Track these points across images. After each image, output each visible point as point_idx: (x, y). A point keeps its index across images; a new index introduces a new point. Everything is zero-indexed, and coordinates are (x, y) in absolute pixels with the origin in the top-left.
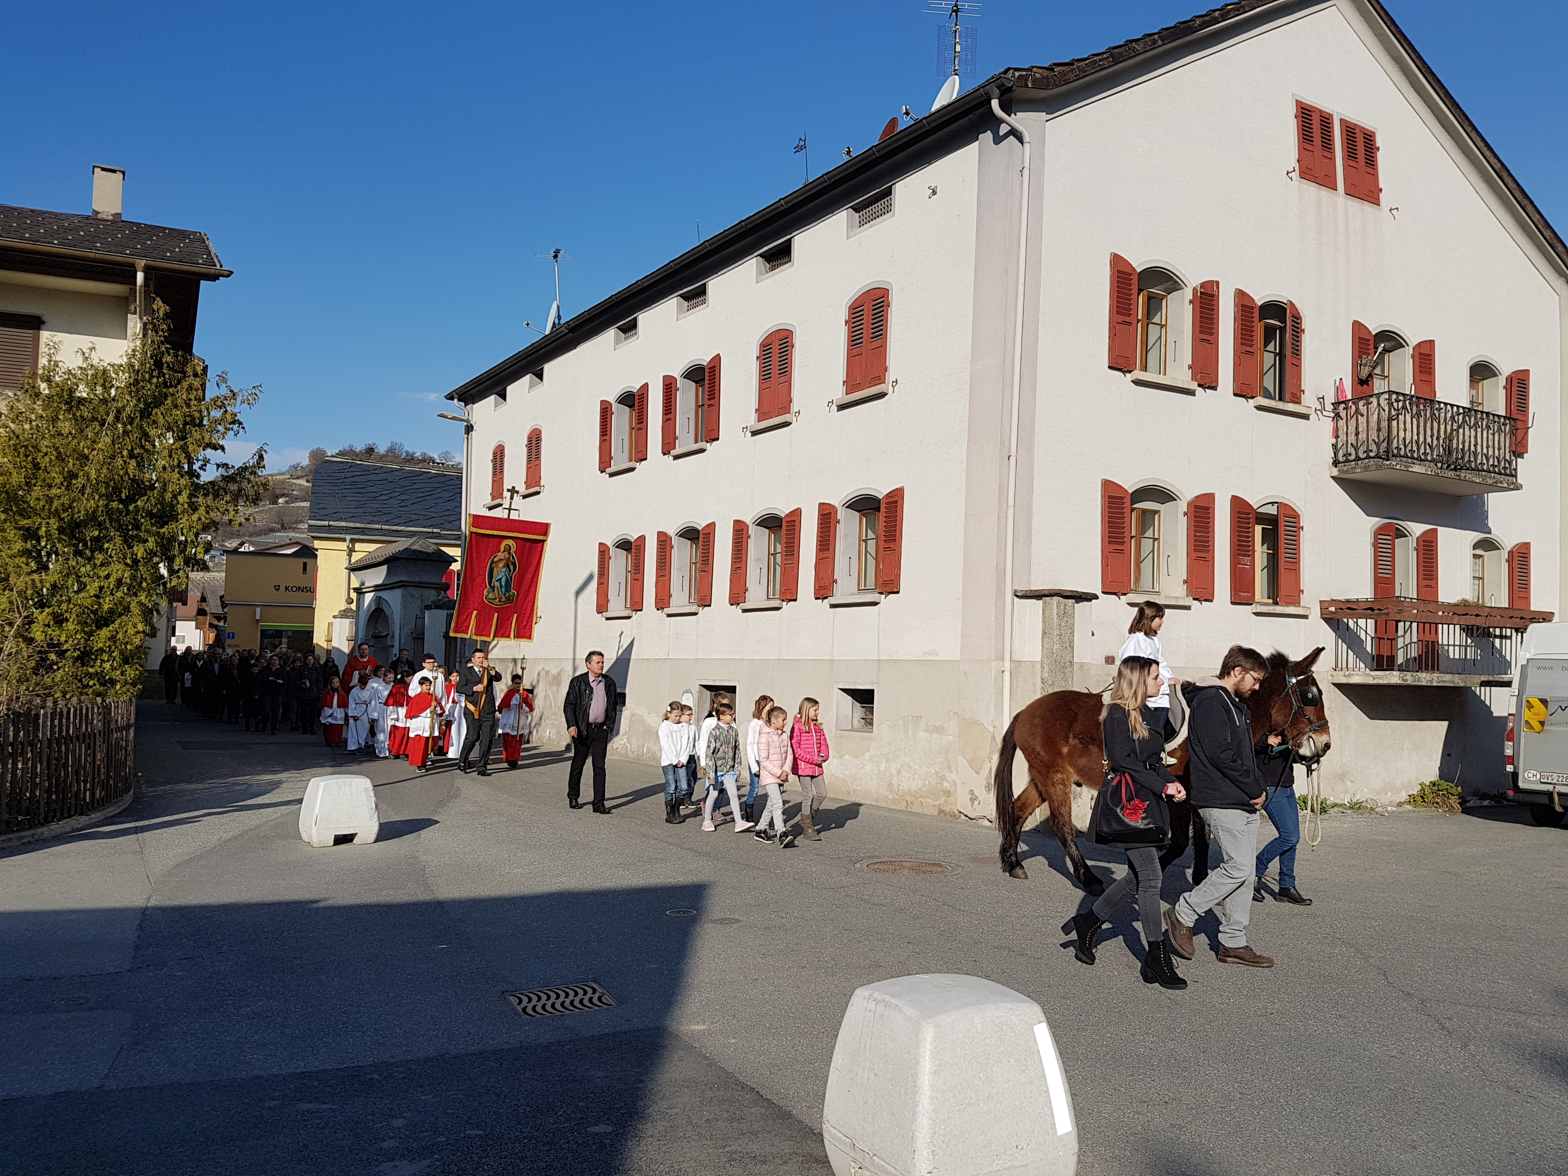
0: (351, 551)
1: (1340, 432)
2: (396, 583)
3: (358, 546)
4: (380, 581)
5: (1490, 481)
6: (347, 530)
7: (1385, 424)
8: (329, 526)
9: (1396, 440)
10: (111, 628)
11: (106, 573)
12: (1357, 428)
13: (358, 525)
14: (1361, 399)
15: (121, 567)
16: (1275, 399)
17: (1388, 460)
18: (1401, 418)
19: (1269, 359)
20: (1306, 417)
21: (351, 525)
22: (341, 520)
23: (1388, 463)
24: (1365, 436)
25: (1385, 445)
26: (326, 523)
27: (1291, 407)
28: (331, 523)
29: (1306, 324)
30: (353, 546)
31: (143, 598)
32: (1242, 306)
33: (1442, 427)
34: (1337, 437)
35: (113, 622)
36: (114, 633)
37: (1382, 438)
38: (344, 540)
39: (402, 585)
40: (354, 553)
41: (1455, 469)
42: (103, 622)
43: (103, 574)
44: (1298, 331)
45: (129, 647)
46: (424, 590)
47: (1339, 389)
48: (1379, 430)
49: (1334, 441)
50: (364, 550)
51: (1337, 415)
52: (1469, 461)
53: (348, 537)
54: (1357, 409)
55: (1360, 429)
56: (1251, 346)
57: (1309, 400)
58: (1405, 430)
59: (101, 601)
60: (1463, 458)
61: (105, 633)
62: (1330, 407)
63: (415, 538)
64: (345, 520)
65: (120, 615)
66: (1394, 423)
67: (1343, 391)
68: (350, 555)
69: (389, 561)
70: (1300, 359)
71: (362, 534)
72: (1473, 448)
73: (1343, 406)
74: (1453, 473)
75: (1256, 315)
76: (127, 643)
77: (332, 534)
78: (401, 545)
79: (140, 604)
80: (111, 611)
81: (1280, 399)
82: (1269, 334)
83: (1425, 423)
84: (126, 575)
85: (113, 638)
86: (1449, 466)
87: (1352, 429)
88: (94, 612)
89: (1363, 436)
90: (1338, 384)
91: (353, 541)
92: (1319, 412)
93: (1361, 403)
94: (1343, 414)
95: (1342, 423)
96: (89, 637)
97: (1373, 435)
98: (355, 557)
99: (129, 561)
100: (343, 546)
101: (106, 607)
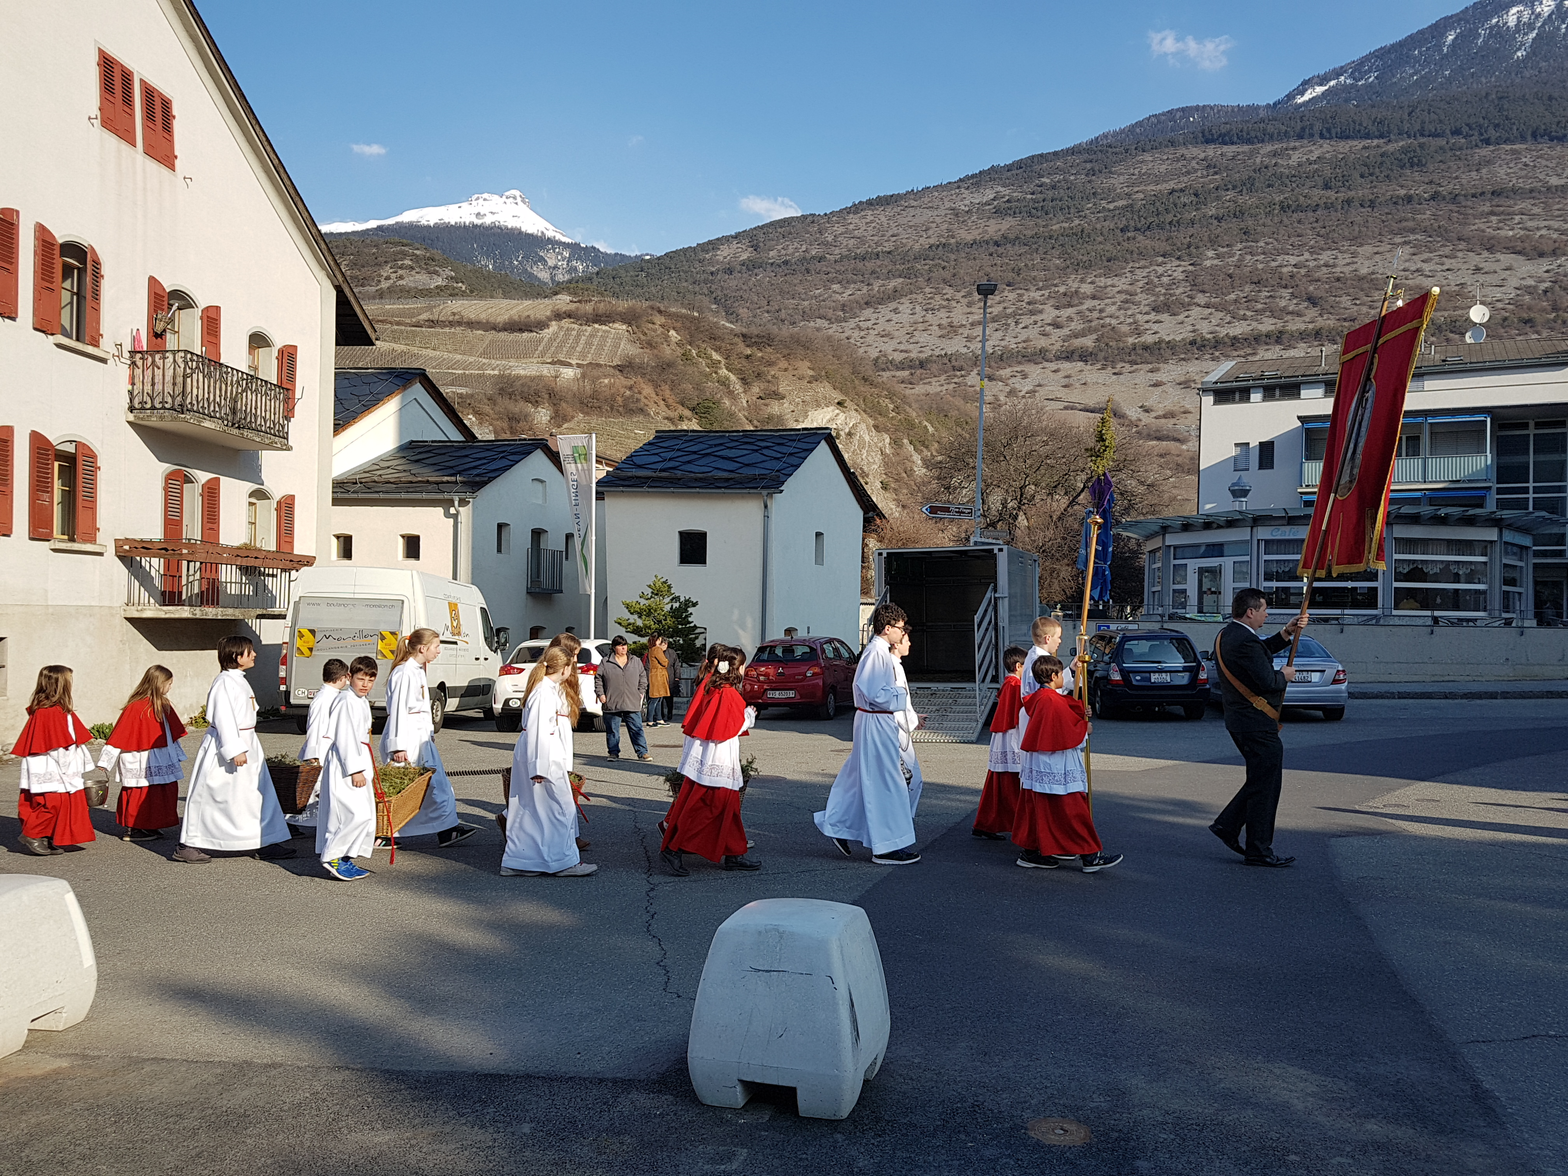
1: (136, 380)
5: (267, 441)
7: (180, 380)
9: (190, 396)
12: (153, 379)
14: (158, 352)
16: (71, 338)
17: (183, 413)
18: (195, 376)
19: (66, 297)
20: (104, 361)
23: (183, 416)
24: (161, 388)
25: (179, 399)
27: (90, 349)
29: (105, 270)
32: (43, 241)
33: (229, 388)
34: (133, 384)
37: (177, 393)
41: (239, 428)
44: (97, 276)
47: (135, 339)
48: (174, 384)
49: (130, 387)
51: (134, 363)
52: (251, 421)
54: (153, 362)
55: (156, 381)
56: (52, 283)
57: (107, 346)
58: (198, 388)
60: (245, 419)
62: (126, 355)
66: (189, 380)
67: (140, 341)
70: (99, 304)
72: (254, 411)
73: (140, 355)
74: (237, 431)
75: (57, 252)
81: (78, 340)
82: (67, 271)
83: (215, 383)
86: (233, 425)
87: (148, 379)
89: (158, 387)
90: (134, 333)
92: (116, 358)
93: (157, 357)
94: (139, 363)
95: (138, 372)
97: (169, 388)
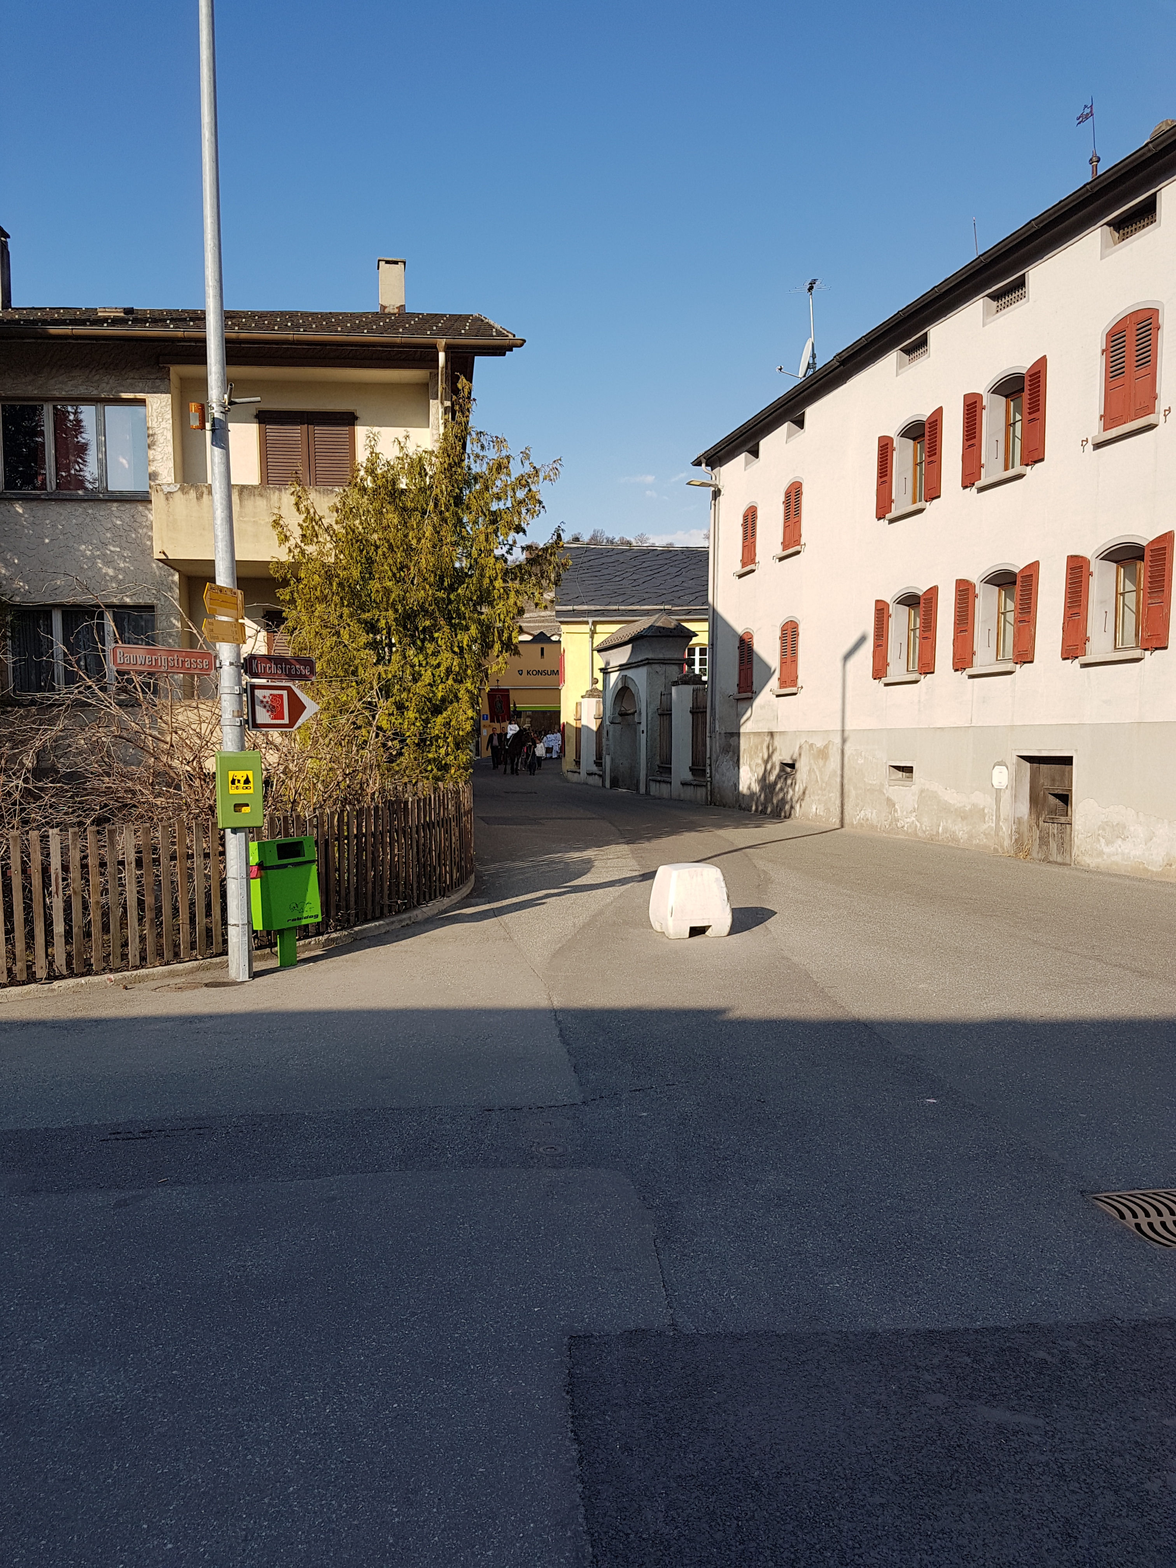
0: (593, 633)
2: (642, 661)
3: (599, 628)
4: (624, 661)
6: (589, 613)
8: (574, 610)
10: (444, 715)
11: (437, 662)
13: (598, 608)
15: (450, 655)
21: (592, 608)
22: (582, 604)
26: (570, 608)
28: (576, 607)
30: (595, 628)
31: (469, 685)
35: (446, 709)
36: (448, 720)
38: (587, 623)
39: (648, 662)
40: (595, 635)
42: (437, 710)
43: (435, 663)
45: (461, 733)
46: (667, 667)
50: (606, 632)
53: (590, 620)
59: (434, 689)
61: (440, 720)
63: (657, 616)
64: (587, 604)
65: (451, 702)
68: (592, 637)
69: (634, 640)
71: (602, 616)
76: (458, 729)
77: (573, 617)
78: (642, 624)
79: (468, 691)
80: (443, 700)
84: (455, 663)
85: (447, 724)
88: (430, 700)
91: (595, 623)
96: (427, 724)
98: (599, 640)
99: (456, 649)
100: (586, 628)
101: (440, 695)
